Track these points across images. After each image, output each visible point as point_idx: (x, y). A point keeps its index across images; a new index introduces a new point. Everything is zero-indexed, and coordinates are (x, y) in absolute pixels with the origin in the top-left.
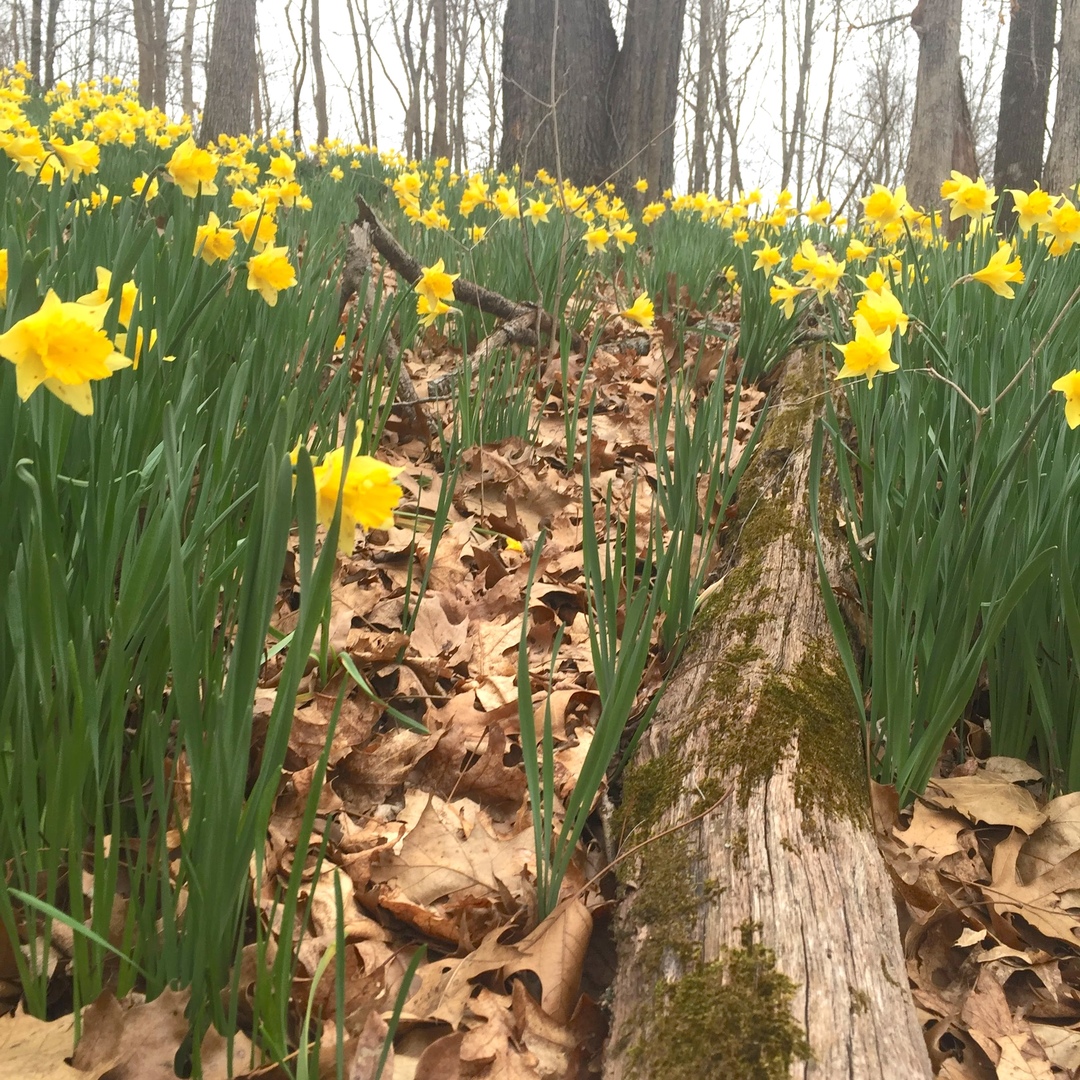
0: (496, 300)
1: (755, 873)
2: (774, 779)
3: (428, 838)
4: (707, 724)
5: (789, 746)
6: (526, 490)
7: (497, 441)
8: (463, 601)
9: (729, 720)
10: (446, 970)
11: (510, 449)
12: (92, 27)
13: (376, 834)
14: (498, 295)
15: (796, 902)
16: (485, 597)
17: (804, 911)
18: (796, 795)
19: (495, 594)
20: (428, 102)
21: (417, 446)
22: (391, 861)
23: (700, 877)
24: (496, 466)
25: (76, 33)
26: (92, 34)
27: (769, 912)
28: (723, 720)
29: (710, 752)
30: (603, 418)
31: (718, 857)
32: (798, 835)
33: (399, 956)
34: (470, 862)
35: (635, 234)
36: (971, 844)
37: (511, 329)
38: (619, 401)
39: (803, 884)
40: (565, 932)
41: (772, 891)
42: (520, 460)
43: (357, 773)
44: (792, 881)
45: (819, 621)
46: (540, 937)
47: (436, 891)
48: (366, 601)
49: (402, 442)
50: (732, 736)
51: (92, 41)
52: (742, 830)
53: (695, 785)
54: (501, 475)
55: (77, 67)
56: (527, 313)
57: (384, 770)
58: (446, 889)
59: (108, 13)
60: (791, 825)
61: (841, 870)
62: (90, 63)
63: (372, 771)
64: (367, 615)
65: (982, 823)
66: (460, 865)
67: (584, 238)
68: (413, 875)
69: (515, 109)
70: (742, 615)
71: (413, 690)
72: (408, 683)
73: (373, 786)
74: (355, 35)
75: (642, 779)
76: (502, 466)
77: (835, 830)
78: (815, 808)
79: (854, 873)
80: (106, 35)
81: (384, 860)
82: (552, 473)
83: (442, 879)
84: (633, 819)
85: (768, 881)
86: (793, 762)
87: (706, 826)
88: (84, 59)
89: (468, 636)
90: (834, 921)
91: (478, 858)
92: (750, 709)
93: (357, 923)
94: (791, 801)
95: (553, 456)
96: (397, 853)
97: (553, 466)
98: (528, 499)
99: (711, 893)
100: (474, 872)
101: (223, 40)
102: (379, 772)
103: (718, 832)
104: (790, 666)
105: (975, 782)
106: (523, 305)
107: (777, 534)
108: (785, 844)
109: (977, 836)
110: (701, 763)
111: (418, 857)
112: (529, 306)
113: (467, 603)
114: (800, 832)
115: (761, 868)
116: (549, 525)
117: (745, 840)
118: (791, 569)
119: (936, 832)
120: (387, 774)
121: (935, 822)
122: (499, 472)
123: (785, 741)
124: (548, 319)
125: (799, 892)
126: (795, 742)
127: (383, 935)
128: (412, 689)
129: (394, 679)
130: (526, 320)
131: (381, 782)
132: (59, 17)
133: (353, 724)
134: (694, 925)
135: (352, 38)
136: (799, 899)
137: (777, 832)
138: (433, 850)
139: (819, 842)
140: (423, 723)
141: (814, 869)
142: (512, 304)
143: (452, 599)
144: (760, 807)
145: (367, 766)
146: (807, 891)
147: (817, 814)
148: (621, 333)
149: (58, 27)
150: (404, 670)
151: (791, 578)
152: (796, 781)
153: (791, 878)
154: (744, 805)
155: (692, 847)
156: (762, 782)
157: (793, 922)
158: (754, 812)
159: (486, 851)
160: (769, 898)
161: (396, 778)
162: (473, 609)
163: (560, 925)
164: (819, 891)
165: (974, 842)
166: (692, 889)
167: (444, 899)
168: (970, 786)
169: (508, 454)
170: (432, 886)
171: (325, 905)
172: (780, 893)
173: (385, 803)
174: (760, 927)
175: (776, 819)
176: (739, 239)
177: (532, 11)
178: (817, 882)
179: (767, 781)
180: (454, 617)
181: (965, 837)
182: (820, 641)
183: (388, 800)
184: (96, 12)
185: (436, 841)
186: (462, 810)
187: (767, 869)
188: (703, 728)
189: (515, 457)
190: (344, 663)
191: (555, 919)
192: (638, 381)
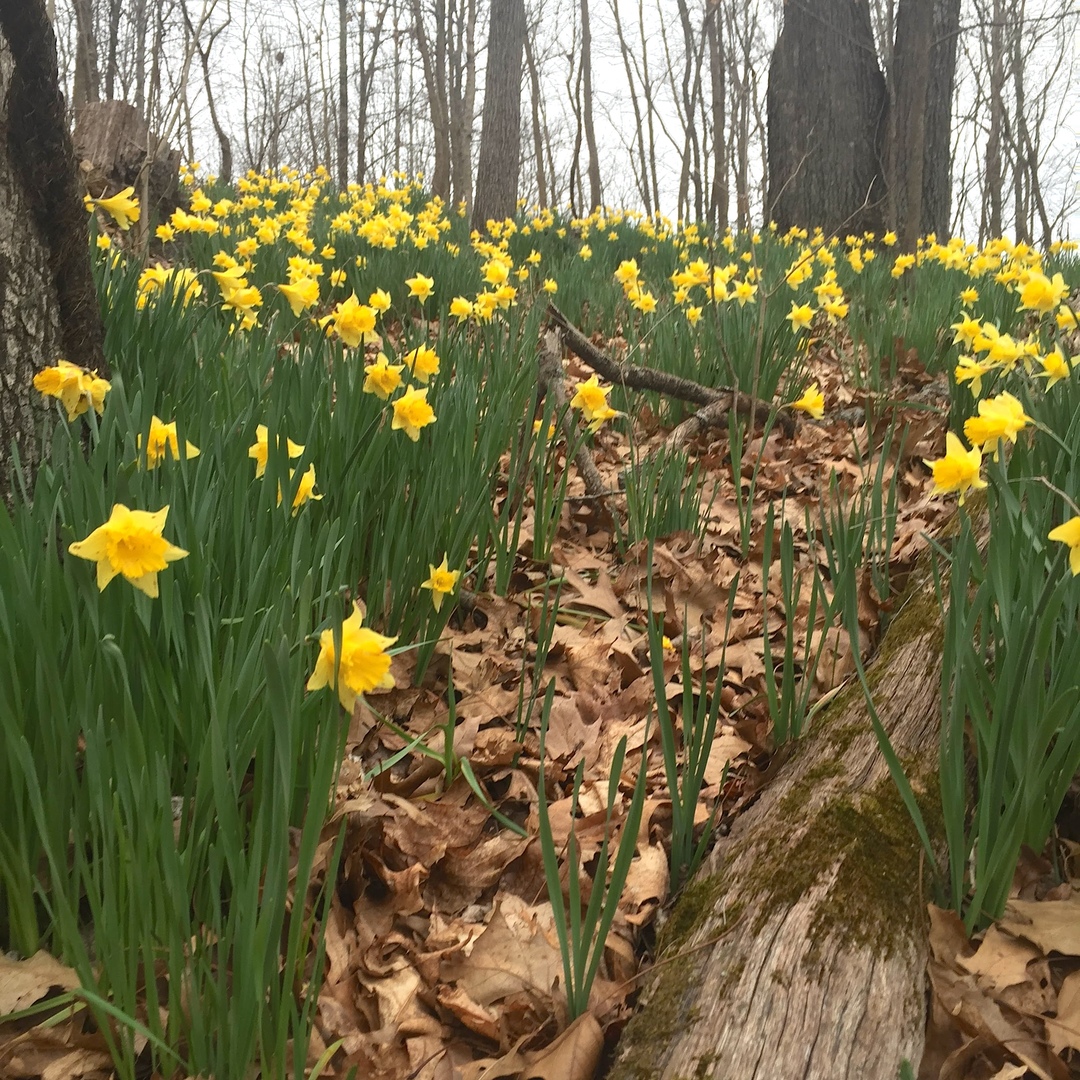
0: (690, 388)
1: (737, 1003)
2: (798, 906)
3: (496, 942)
4: (758, 845)
5: (827, 872)
6: (690, 583)
7: (666, 535)
8: (599, 701)
9: (778, 843)
10: (483, 1069)
11: (679, 542)
12: (397, 117)
13: (454, 935)
14: (693, 383)
15: (763, 1036)
16: (621, 697)
17: (767, 1046)
18: (811, 926)
19: (629, 694)
20: (707, 156)
21: (602, 538)
22: (461, 962)
23: (688, 1004)
24: (661, 560)
25: (385, 123)
26: (398, 122)
27: (733, 1044)
28: (771, 843)
29: (750, 874)
30: (790, 502)
31: (712, 984)
32: (795, 967)
33: (451, 1052)
34: (529, 967)
35: (846, 307)
36: (1043, 973)
37: (704, 416)
38: (808, 482)
39: (779, 1018)
40: (576, 1045)
41: (743, 1023)
42: (687, 553)
43: (452, 875)
44: (769, 1014)
45: (926, 732)
46: (558, 1046)
47: (494, 993)
48: (509, 702)
49: (590, 532)
50: (774, 860)
51: (398, 131)
52: (744, 959)
53: (724, 909)
54: (666, 570)
55: (386, 155)
56: (721, 398)
57: (475, 873)
58: (504, 991)
59: (412, 102)
60: (791, 956)
61: (829, 1005)
62: (397, 150)
63: (464, 874)
64: (509, 715)
65: (1055, 953)
66: (519, 970)
67: (789, 317)
68: (478, 977)
69: (781, 162)
70: (844, 726)
71: (523, 795)
72: (520, 786)
73: (465, 888)
74: (634, 98)
75: (695, 895)
76: (667, 560)
77: (843, 962)
78: (828, 940)
79: (845, 1008)
80: (410, 122)
81: (455, 961)
82: (727, 562)
83: (501, 982)
84: (671, 937)
85: (744, 1013)
86: (824, 890)
87: (715, 952)
88: (391, 146)
89: (600, 735)
90: (793, 1058)
91: (536, 964)
92: (801, 831)
93: (416, 1020)
94: (803, 932)
95: (731, 544)
96: (468, 954)
97: (729, 555)
98: (691, 594)
99: (690, 1019)
100: (531, 977)
101: (491, 131)
102: (471, 875)
103: (722, 959)
104: (872, 784)
105: (1066, 908)
106: (718, 391)
107: (917, 633)
108: (777, 977)
109: (1051, 965)
110: (738, 886)
111: (487, 960)
112: (724, 391)
113: (603, 703)
114: (799, 963)
115: (744, 999)
116: (710, 618)
117: (741, 970)
118: (914, 675)
119: (1003, 960)
120: (479, 878)
121: (1005, 950)
122: (665, 567)
123: (826, 866)
124: (746, 401)
125: (769, 1026)
126: (836, 868)
127: (440, 1032)
128: (522, 793)
129: (507, 782)
130: (722, 405)
131: (471, 884)
132: (369, 110)
133: (460, 827)
134: (664, 1051)
135: (631, 100)
136: (768, 1033)
137: (773, 964)
138: (500, 954)
139: (815, 976)
140: (524, 828)
141: (797, 1003)
142: (707, 391)
143: (589, 699)
144: (769, 936)
145: (461, 869)
146: (780, 1025)
147: (828, 946)
148: (835, 405)
149: (369, 120)
150: (516, 774)
151: (910, 685)
152: (820, 909)
153: (769, 1010)
154: (756, 933)
155: (695, 973)
156: (783, 909)
157: (751, 1056)
158: (761, 942)
159: (545, 957)
160: (738, 1030)
161: (486, 880)
162: (608, 709)
163: (573, 1038)
164: (793, 1025)
165: (1047, 972)
166: (678, 1015)
167: (500, 1001)
168: (1058, 912)
169: (675, 548)
170: (491, 988)
171: (389, 1002)
172: (750, 1026)
173: (476, 903)
174: (718, 1058)
175: (778, 949)
176: (967, 299)
177: (796, 64)
178: (795, 1016)
179: (789, 909)
180: (589, 716)
181: (1036, 966)
182: (920, 755)
183: (478, 902)
184: (401, 101)
185: (503, 945)
186: (535, 915)
187: (748, 1001)
188: (753, 849)
189: (682, 551)
190: (463, 767)
191: (572, 1031)
192: (838, 458)
